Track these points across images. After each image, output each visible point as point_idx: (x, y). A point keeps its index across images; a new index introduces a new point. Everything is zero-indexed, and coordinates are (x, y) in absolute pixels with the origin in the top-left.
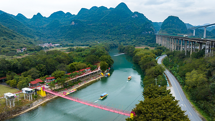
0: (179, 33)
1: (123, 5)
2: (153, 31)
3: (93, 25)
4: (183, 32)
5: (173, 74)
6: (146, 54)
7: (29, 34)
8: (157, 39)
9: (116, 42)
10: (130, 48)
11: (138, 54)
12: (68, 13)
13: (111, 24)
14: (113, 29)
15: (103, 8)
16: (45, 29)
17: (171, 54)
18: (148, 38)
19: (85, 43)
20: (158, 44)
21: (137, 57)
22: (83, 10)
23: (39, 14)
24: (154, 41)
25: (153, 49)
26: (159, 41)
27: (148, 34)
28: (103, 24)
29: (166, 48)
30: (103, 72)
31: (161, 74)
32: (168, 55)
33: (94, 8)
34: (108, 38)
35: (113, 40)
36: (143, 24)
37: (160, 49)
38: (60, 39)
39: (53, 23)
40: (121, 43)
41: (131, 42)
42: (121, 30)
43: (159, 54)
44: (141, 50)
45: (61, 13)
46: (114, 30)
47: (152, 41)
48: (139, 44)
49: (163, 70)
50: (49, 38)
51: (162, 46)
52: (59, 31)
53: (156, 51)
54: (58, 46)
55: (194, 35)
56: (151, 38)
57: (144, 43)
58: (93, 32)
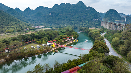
0: (116, 20)
1: (81, 3)
2: (100, 19)
3: (62, 15)
4: (119, 19)
5: (108, 40)
6: (96, 31)
7: (25, 20)
8: (102, 23)
9: (77, 26)
10: (86, 29)
11: (91, 32)
12: (47, 7)
13: (74, 14)
14: (74, 17)
15: (68, 4)
16: (33, 17)
17: (109, 32)
18: (96, 23)
19: (58, 26)
20: (102, 27)
21: (91, 33)
22: (56, 6)
23: (29, 8)
24: (100, 24)
25: (99, 29)
26: (103, 25)
27: (97, 20)
28: (68, 14)
29: (107, 29)
30: (75, 39)
31: (102, 40)
32: (107, 32)
33: (63, 4)
34: (72, 23)
35: (75, 24)
36: (93, 14)
37: (103, 29)
38: (43, 23)
39: (38, 13)
40: (80, 26)
41: (86, 26)
42: (80, 18)
43: (102, 32)
44: (93, 30)
45: (42, 7)
46: (76, 18)
47: (99, 25)
48: (91, 27)
49: (103, 38)
50: (36, 22)
51: (104, 28)
52: (42, 18)
53: (101, 30)
54: (43, 27)
55: (125, 21)
56: (98, 23)
57: (94, 26)
58: (63, 19)
